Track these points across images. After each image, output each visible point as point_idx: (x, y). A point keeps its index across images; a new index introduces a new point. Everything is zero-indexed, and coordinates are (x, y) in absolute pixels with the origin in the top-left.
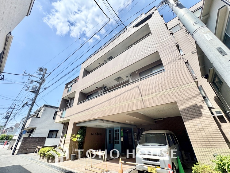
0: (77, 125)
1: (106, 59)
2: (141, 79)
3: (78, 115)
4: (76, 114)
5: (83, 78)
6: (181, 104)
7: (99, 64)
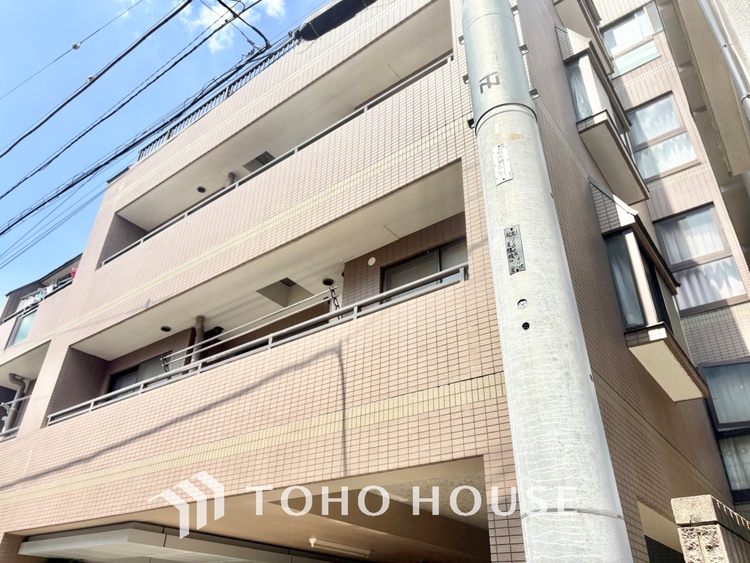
0: (27, 550)
1: (238, 167)
2: (388, 298)
3: (32, 486)
4: (26, 479)
5: (99, 266)
6: (500, 470)
7: (201, 190)
